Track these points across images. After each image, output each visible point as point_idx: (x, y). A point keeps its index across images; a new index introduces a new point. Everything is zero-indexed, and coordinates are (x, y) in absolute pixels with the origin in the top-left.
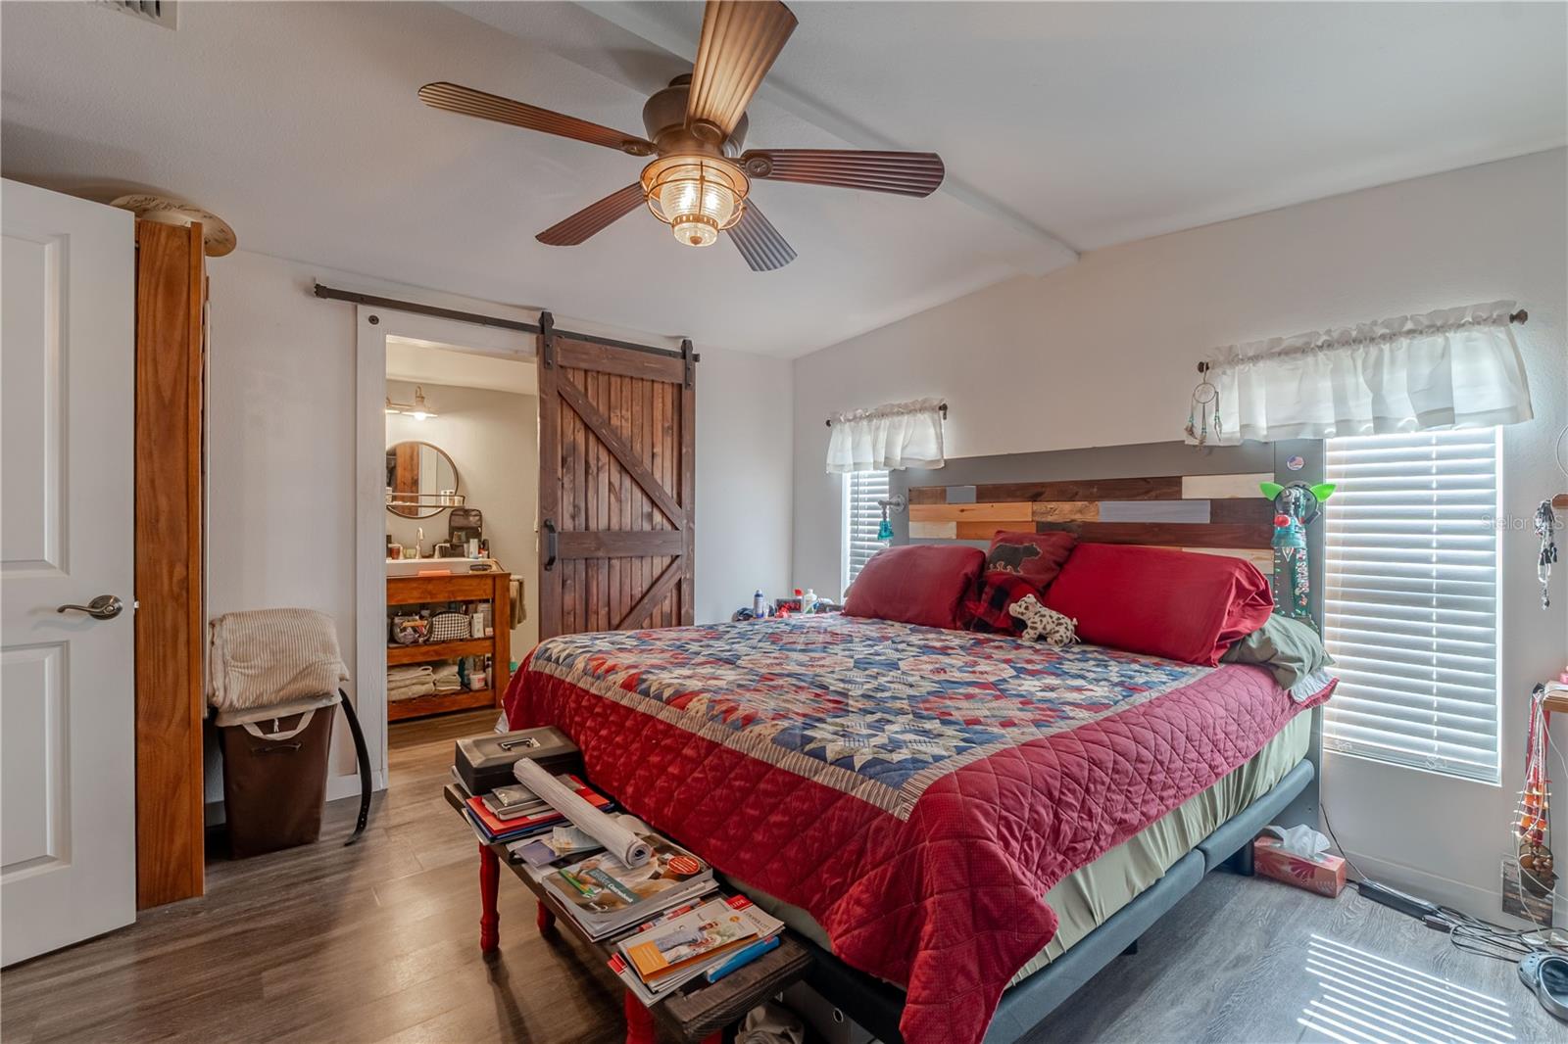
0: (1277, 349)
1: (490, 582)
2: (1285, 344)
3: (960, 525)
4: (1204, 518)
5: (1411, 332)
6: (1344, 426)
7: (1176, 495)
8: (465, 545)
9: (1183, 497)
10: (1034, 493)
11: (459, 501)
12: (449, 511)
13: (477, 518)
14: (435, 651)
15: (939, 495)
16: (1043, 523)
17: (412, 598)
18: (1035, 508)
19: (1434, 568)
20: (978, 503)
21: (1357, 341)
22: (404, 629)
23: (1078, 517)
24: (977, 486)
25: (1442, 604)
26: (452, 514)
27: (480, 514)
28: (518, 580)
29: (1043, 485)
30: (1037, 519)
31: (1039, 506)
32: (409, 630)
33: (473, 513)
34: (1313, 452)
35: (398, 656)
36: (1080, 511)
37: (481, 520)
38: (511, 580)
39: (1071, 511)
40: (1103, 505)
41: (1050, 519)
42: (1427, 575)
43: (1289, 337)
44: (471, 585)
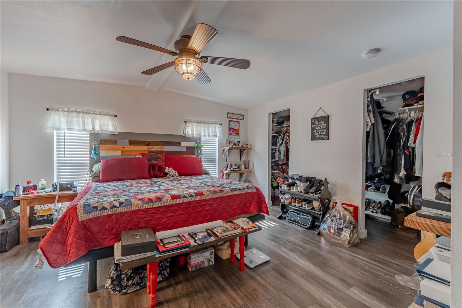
0: (196, 121)
2: (198, 121)
3: (122, 152)
4: (185, 150)
5: (212, 123)
6: (205, 136)
7: (180, 145)
9: (181, 146)
10: (148, 144)
15: (115, 142)
16: (150, 151)
18: (148, 147)
19: (211, 157)
20: (129, 145)
21: (207, 123)
23: (159, 150)
24: (129, 141)
25: (212, 162)
29: (150, 142)
30: (149, 150)
31: (149, 147)
34: (200, 139)
36: (160, 148)
39: (158, 148)
40: (165, 147)
41: (152, 150)
42: (210, 158)
43: (199, 120)
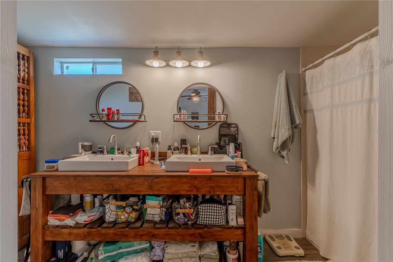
1: (241, 181)
8: (227, 147)
11: (224, 118)
12: (219, 124)
13: (236, 128)
14: (199, 234)
17: (183, 190)
22: (178, 214)
26: (220, 127)
27: (237, 127)
28: (264, 180)
32: (181, 215)
33: (233, 126)
35: (173, 234)
37: (237, 130)
38: (258, 180)
44: (226, 183)
